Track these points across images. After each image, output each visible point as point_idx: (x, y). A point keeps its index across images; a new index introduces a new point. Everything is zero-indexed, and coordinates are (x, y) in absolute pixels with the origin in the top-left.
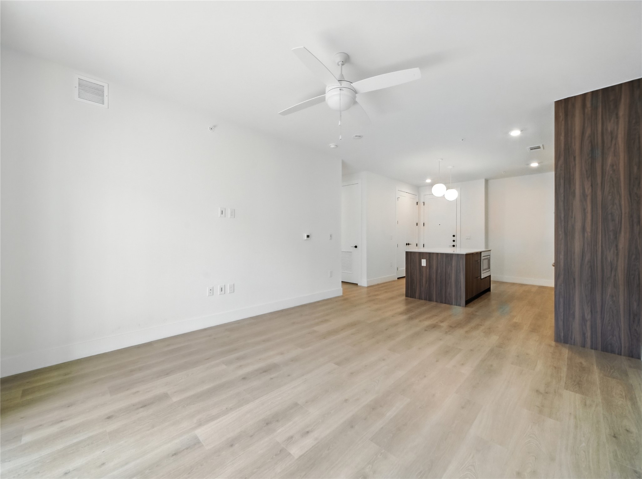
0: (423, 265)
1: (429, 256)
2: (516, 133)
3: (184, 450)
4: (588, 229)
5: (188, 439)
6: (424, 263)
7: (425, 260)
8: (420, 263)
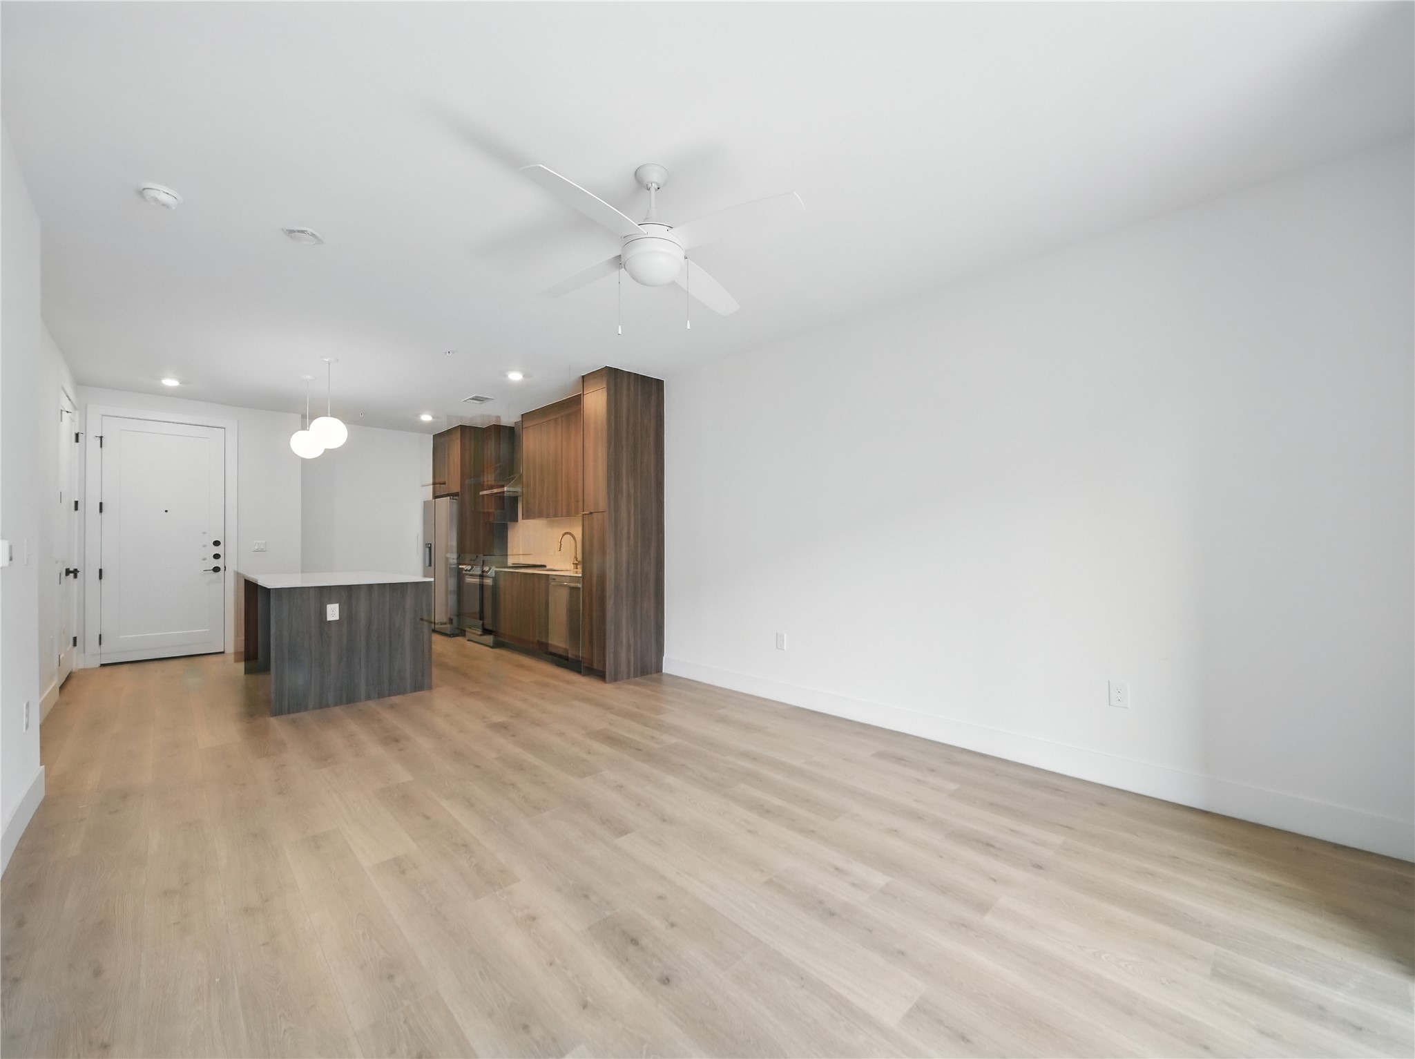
0: (329, 618)
1: (347, 594)
2: (515, 376)
3: (946, 1027)
4: (632, 537)
5: (918, 1030)
6: (333, 612)
7: (338, 605)
8: (322, 613)
